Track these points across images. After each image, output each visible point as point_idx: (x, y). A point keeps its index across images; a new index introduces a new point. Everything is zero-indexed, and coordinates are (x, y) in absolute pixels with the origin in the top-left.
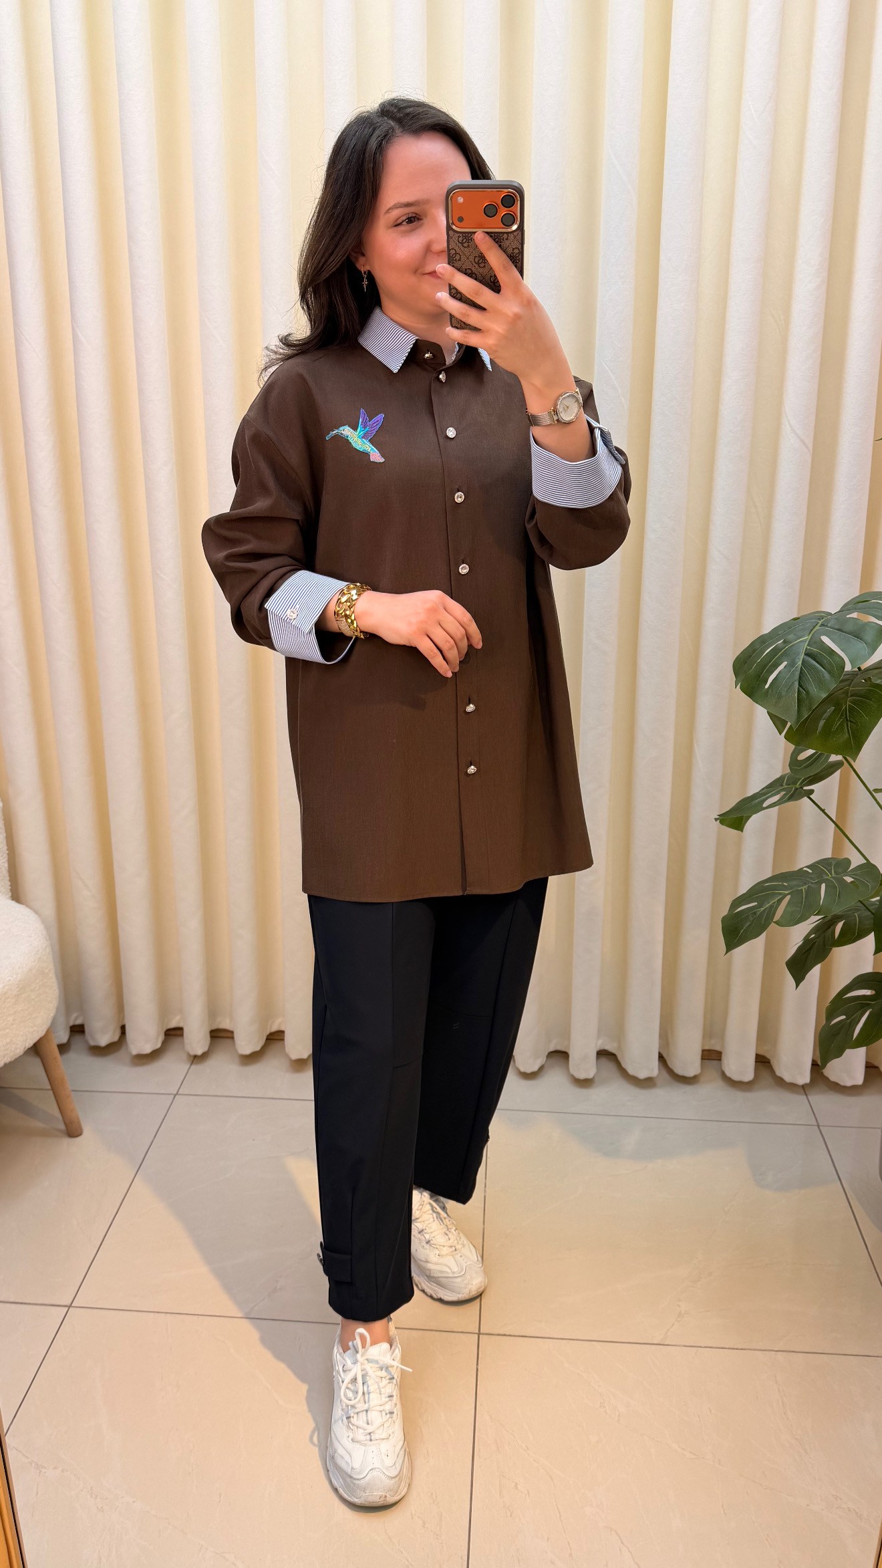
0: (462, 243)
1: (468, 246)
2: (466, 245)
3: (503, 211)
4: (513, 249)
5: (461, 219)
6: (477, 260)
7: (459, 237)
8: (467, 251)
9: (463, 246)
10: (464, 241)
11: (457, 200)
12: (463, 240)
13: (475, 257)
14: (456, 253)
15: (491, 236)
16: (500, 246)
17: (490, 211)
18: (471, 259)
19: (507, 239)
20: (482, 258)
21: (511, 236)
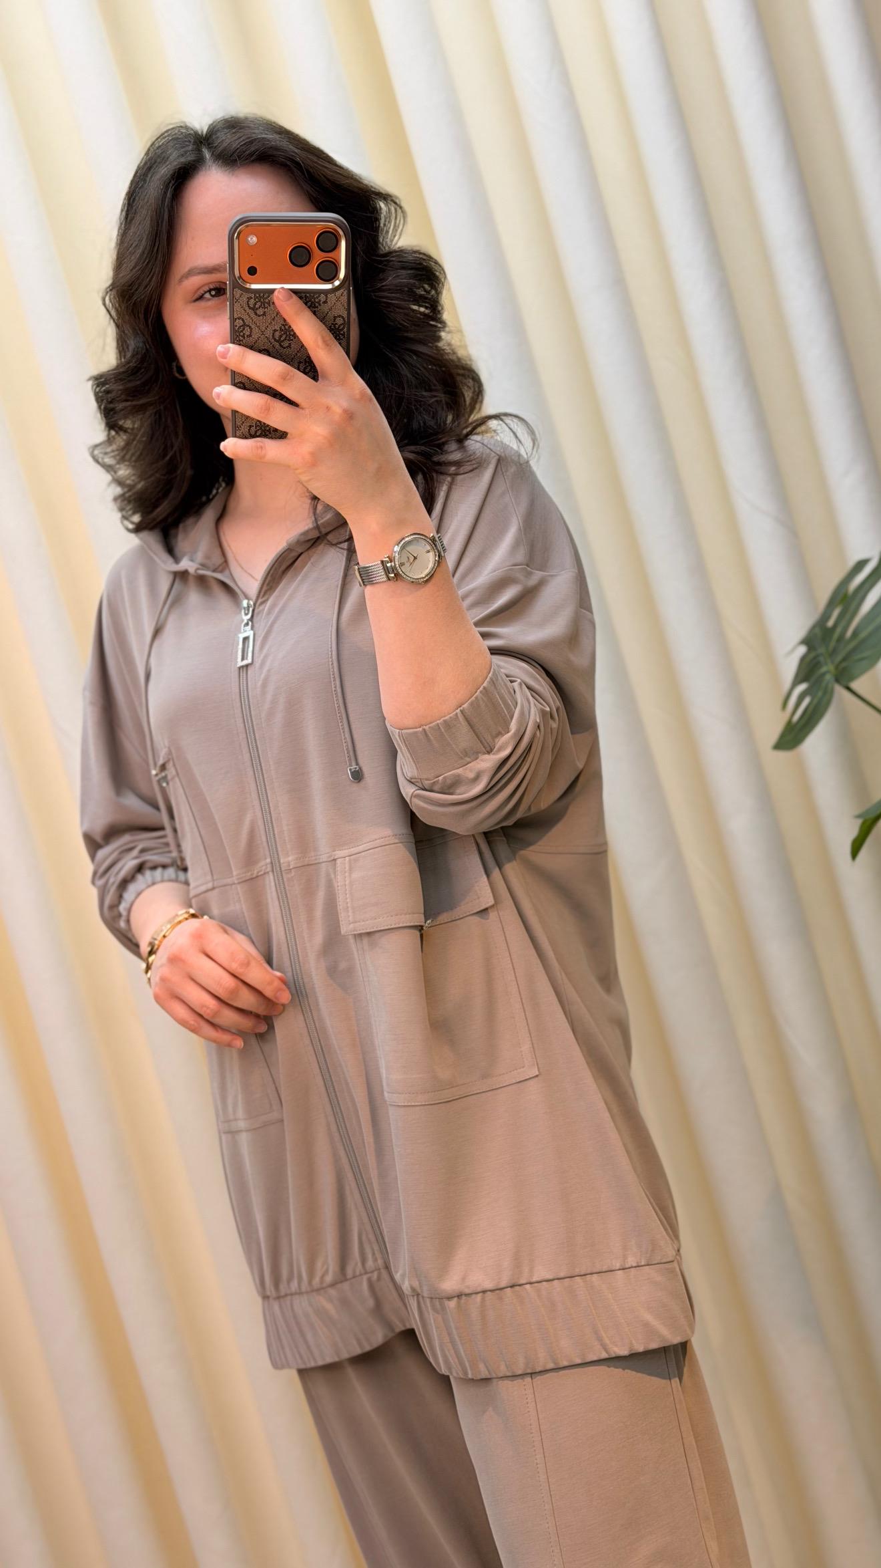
0: (254, 309)
1: (264, 314)
2: (260, 311)
3: (318, 256)
4: (335, 317)
5: (252, 271)
6: (277, 334)
7: (250, 298)
8: (262, 320)
9: (256, 314)
10: (259, 304)
11: (247, 242)
12: (255, 304)
13: (275, 331)
14: (244, 325)
15: (301, 298)
16: (314, 313)
17: (300, 256)
18: (269, 333)
19: (325, 302)
20: (288, 333)
21: (331, 297)
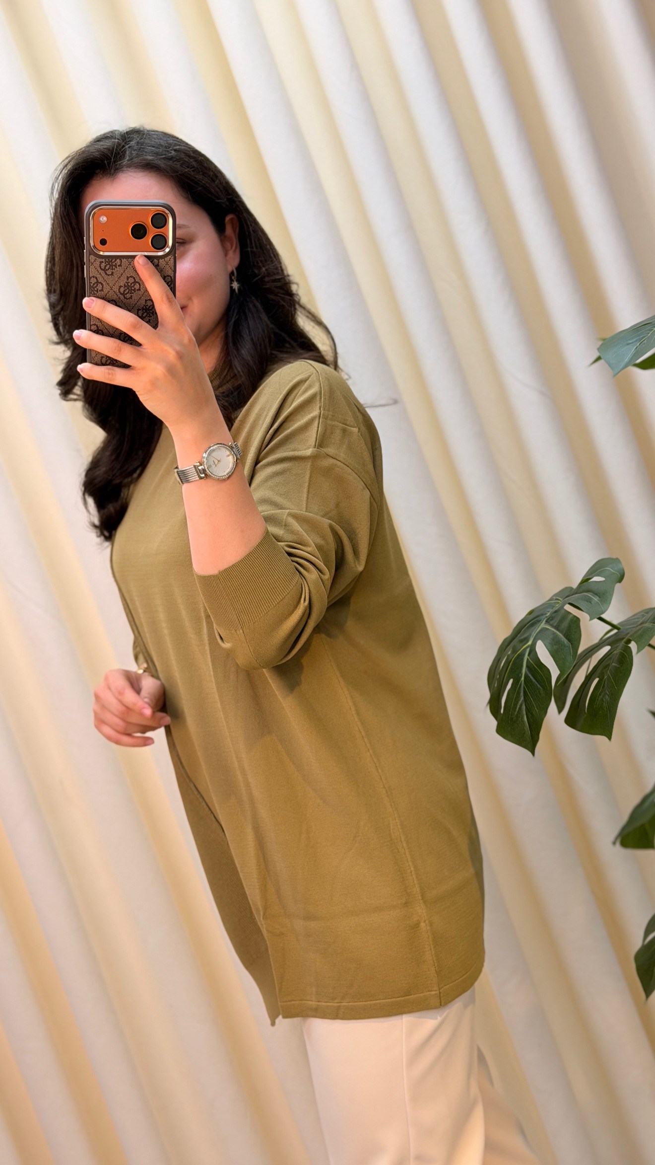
0: (105, 270)
1: (112, 274)
2: (109, 272)
3: (152, 232)
5: (103, 242)
6: (122, 290)
7: (101, 262)
8: (110, 280)
9: (106, 274)
11: (100, 221)
12: (106, 266)
13: (120, 287)
14: (97, 282)
17: (139, 231)
18: (116, 289)
21: (162, 261)
